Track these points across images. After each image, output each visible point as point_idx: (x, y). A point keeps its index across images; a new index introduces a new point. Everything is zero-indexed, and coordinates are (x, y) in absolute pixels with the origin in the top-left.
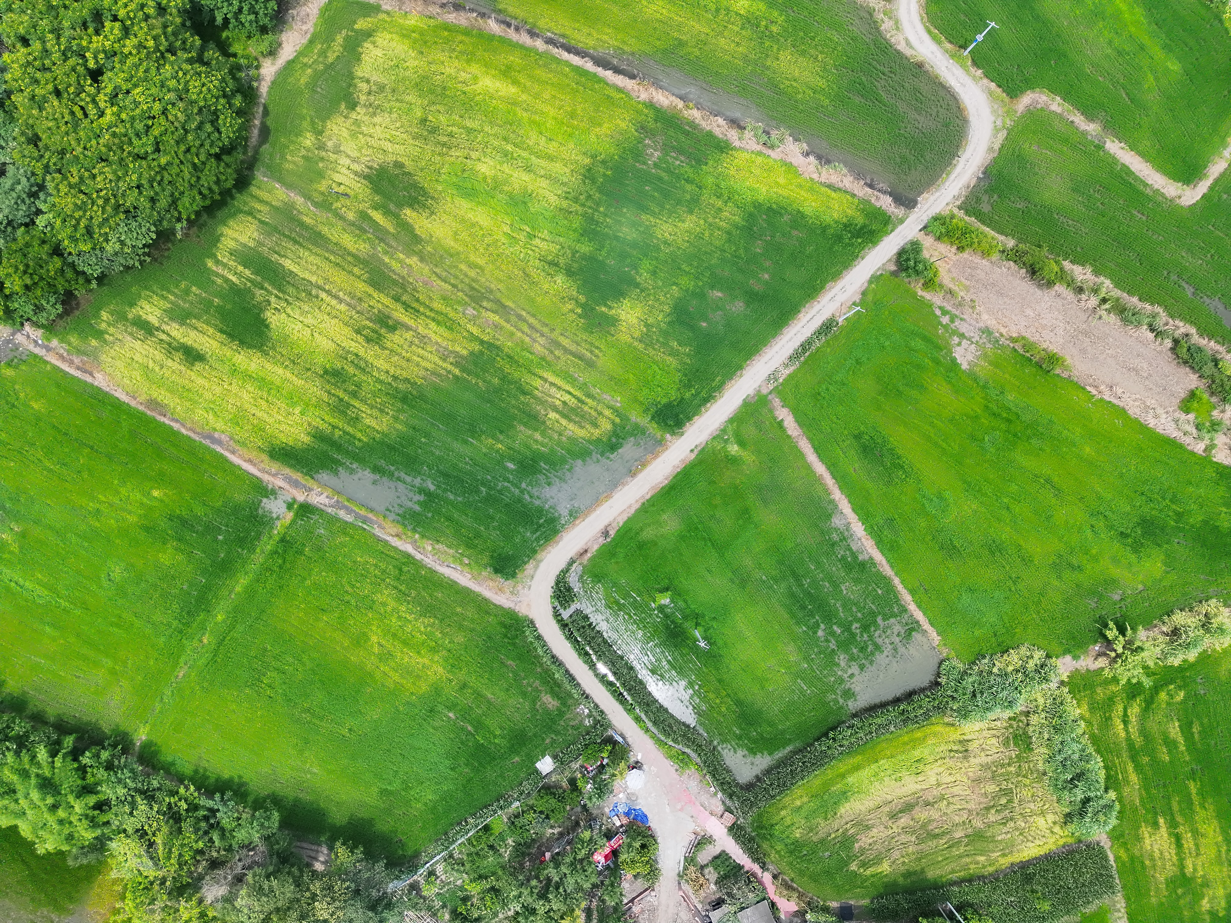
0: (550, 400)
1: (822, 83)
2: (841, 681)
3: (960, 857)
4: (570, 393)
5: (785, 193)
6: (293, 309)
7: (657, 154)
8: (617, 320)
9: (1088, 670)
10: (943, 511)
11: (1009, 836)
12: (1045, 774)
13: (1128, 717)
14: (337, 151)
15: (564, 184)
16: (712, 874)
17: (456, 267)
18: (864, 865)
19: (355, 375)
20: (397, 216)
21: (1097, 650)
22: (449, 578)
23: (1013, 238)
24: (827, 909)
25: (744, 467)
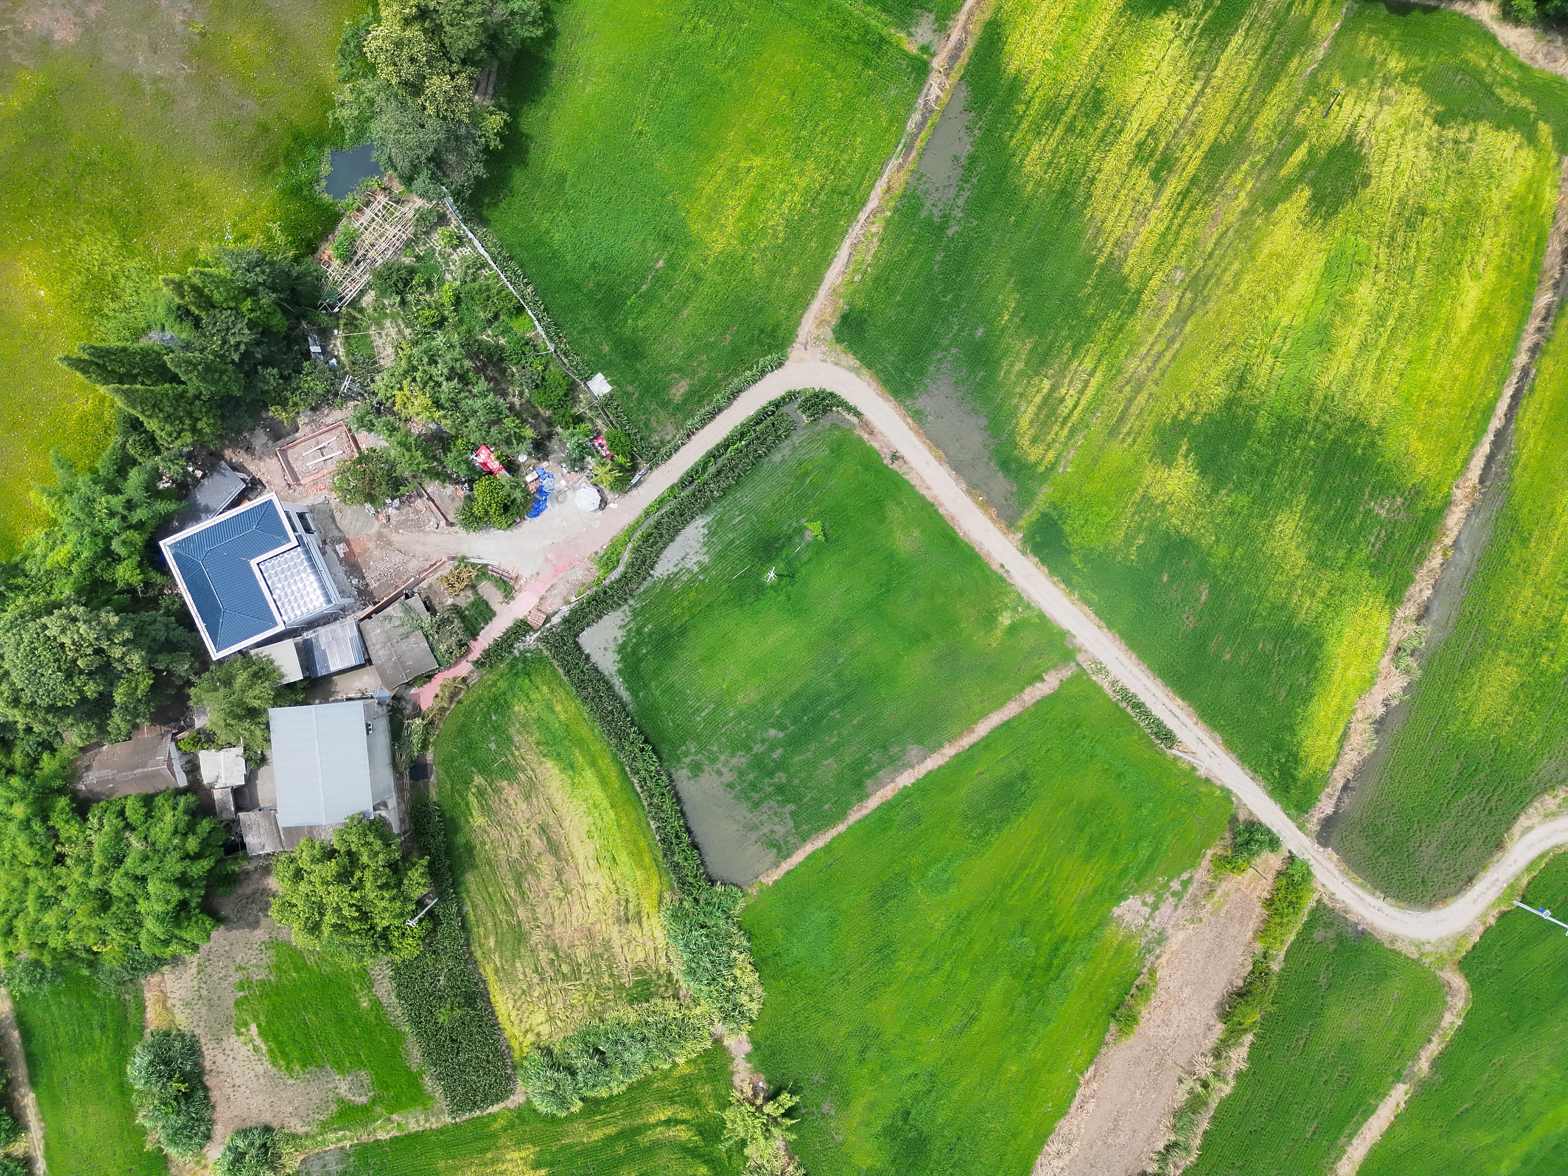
0: (1067, 381)
1: (1476, 721)
2: (713, 760)
3: (494, 915)
4: (1075, 407)
5: (1337, 676)
6: (1179, 47)
7: (1383, 513)
8: (1170, 466)
9: (732, 1073)
10: (931, 886)
11: (521, 977)
12: (602, 1020)
13: (675, 1126)
14: (1382, 101)
15: (1344, 394)
16: (465, 600)
17: (1236, 258)
18: (481, 793)
19: (1096, 129)
20: (1300, 179)
21: (761, 1084)
22: (835, 256)
23: (1282, 969)
24: (425, 746)
25: (982, 633)
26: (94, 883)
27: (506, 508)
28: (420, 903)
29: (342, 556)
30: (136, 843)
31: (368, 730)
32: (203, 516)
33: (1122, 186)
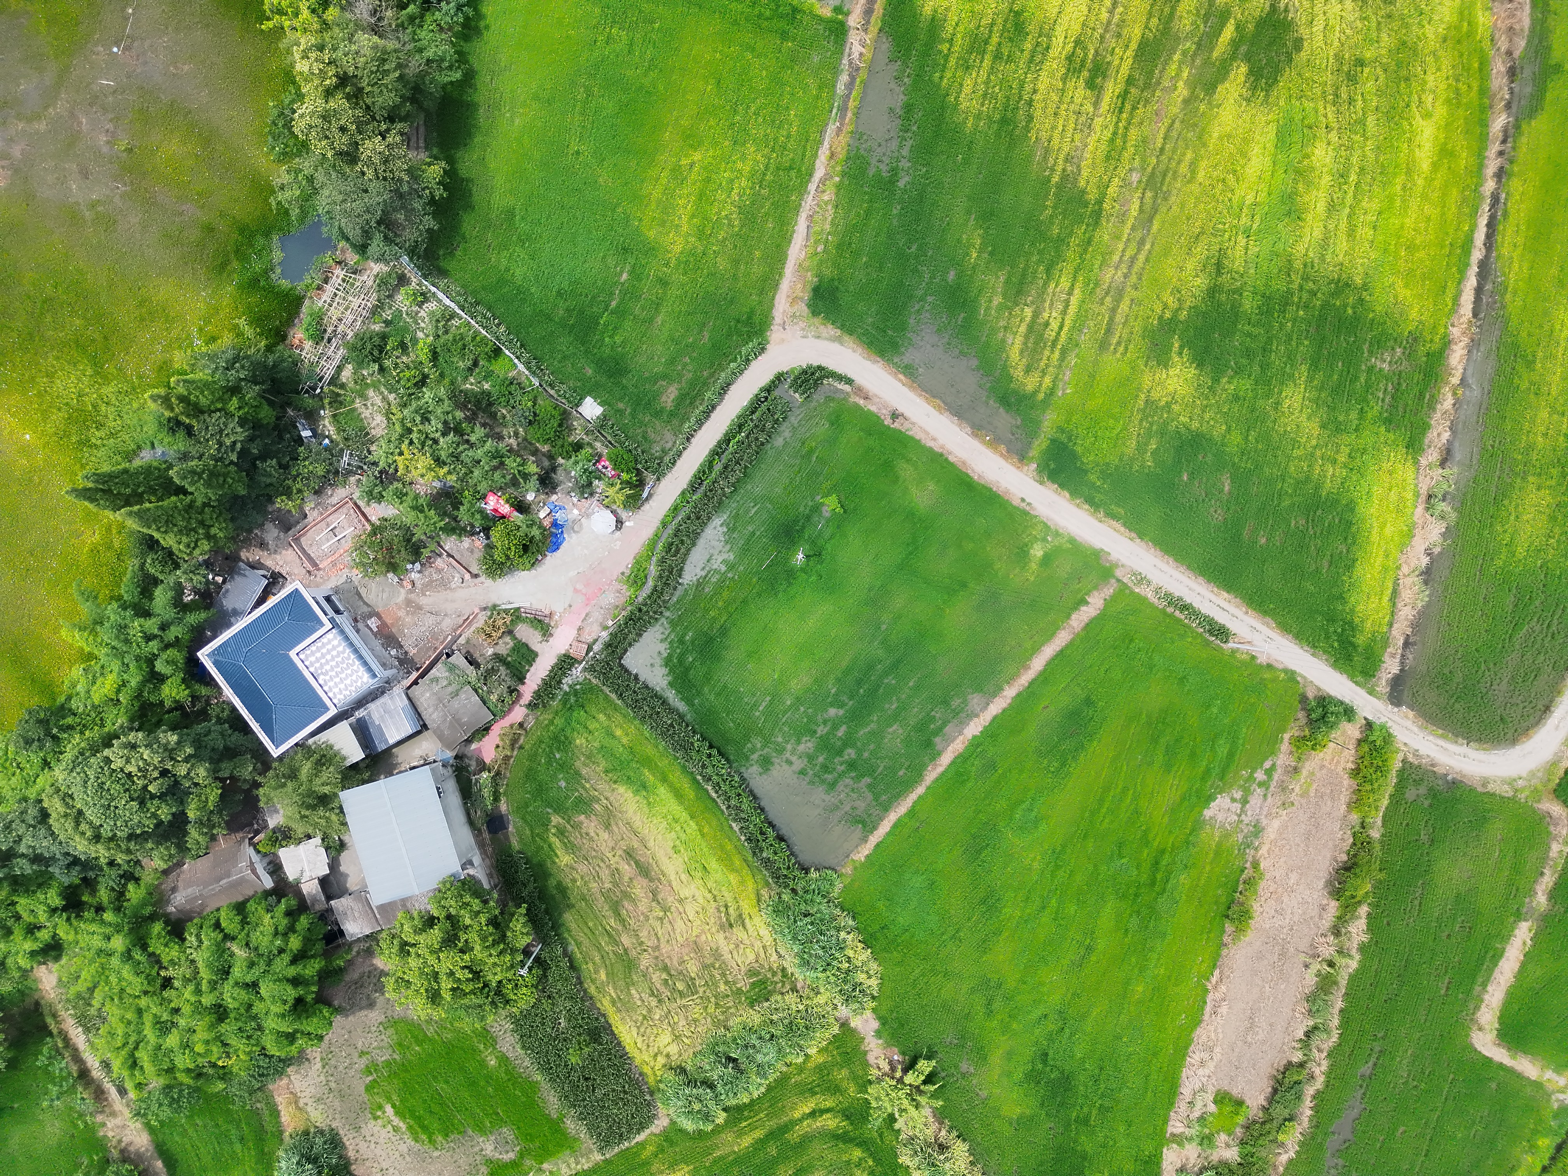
0: (1047, 304)
1: (1521, 552)
2: (781, 751)
3: (599, 948)
4: (1061, 328)
5: (1375, 537)
7: (1385, 366)
8: (1166, 367)
9: (865, 1053)
10: (1020, 828)
11: (639, 1003)
12: (727, 1028)
13: (821, 1116)
15: (1322, 258)
16: (505, 647)
17: (1187, 148)
18: (561, 832)
19: (1022, 51)
20: (1233, 57)
21: (896, 1057)
22: (794, 231)
23: (1383, 835)
24: (496, 799)
25: (1017, 570)
26: (207, 1000)
27: (526, 548)
28: (527, 952)
29: (375, 630)
30: (239, 952)
31: (439, 793)
32: (233, 619)
33: (1061, 102)
